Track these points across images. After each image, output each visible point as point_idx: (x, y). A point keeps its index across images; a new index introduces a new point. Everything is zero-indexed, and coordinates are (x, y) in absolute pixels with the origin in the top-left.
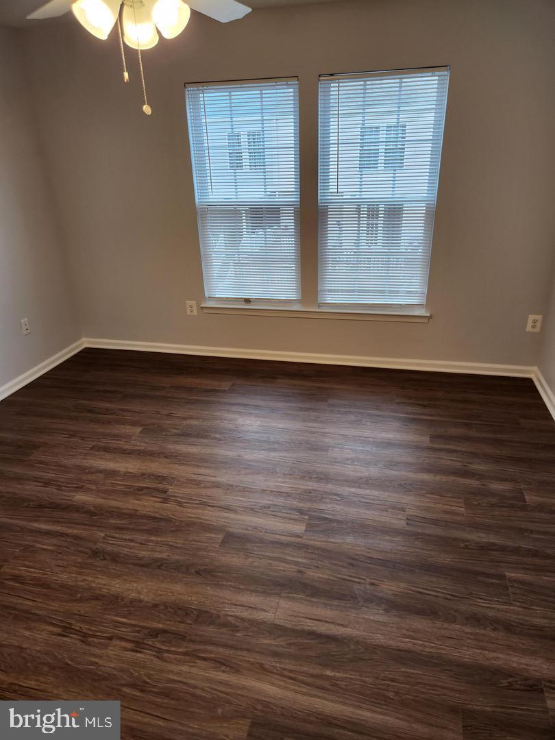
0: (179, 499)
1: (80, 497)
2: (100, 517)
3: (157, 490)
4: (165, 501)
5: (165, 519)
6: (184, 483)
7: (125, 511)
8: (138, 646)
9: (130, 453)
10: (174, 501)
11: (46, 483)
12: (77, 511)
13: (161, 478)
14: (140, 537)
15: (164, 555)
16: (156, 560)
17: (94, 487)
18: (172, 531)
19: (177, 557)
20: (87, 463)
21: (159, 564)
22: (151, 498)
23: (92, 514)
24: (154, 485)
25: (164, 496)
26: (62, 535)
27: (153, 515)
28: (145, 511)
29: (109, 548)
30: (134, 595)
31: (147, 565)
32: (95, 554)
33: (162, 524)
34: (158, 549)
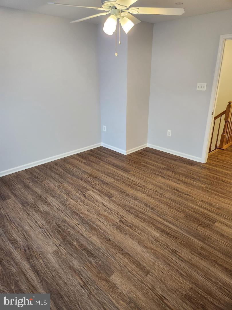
0: (117, 215)
1: (157, 234)
2: (149, 221)
3: (123, 223)
4: (122, 217)
5: (126, 210)
6: (110, 221)
7: (139, 219)
8: (145, 186)
9: (127, 253)
10: (119, 215)
11: (174, 252)
12: (158, 227)
13: (119, 228)
14: (137, 208)
15: (131, 200)
16: (134, 200)
17: (150, 238)
18: (126, 205)
19: (128, 198)
20: (152, 259)
21: (134, 199)
22: (127, 220)
23: (152, 223)
24: (124, 226)
25: (122, 219)
26: (164, 219)
27: (129, 213)
28: (132, 216)
29: (147, 208)
30: (143, 195)
31: (137, 199)
32: (152, 208)
33: (127, 209)
34: (132, 202)
